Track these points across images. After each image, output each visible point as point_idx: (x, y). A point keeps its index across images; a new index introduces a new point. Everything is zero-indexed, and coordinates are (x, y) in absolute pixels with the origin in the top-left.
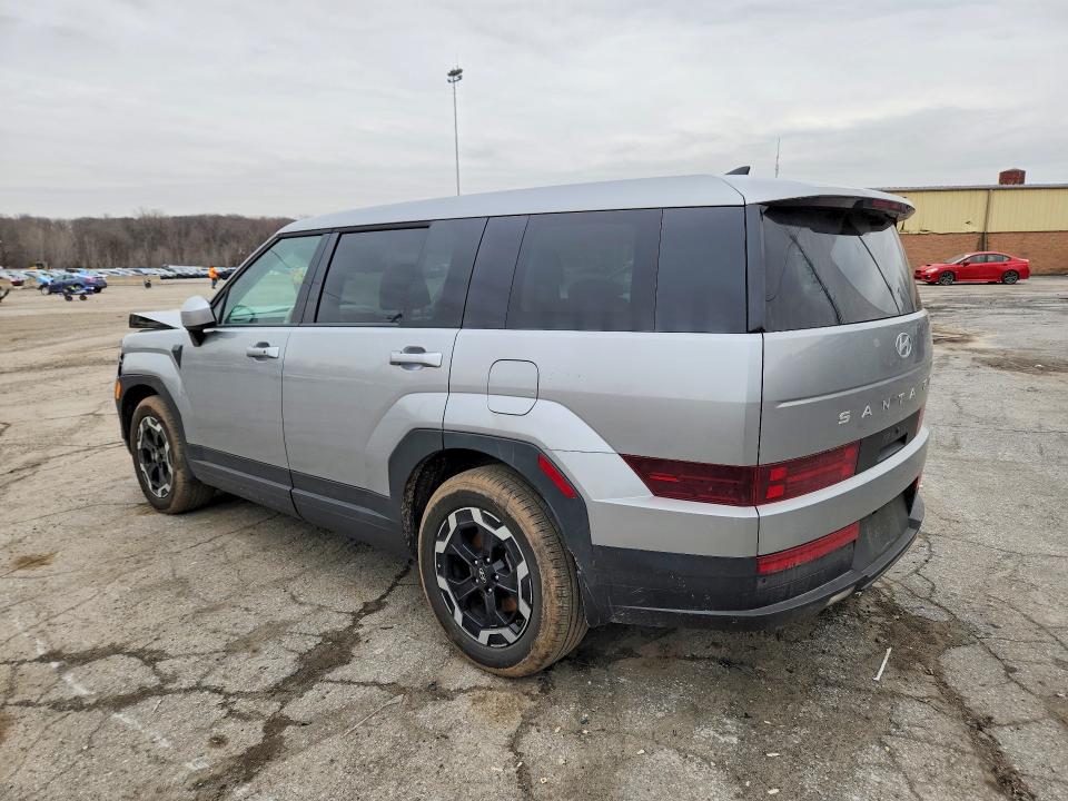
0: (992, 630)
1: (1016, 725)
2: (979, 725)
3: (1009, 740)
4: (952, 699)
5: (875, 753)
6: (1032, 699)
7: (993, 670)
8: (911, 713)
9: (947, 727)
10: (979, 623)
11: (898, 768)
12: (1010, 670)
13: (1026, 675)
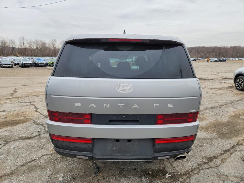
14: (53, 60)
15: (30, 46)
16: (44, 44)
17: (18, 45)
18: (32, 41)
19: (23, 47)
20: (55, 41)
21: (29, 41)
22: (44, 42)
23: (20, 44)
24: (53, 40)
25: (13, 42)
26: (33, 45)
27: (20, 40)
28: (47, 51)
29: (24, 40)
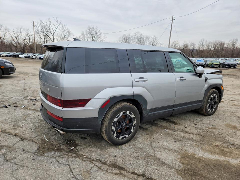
0: (34, 158)
1: (17, 142)
2: (23, 139)
3: (17, 139)
4: (30, 140)
5: (34, 128)
6: (17, 148)
7: (27, 149)
8: (34, 135)
9: (27, 136)
10: (38, 158)
11: (29, 129)
12: (24, 151)
13: (20, 152)
14: (213, 61)
15: (208, 48)
16: (222, 44)
17: (197, 47)
18: (211, 43)
19: (201, 49)
20: (237, 40)
21: (207, 43)
22: (223, 42)
23: (199, 46)
24: (234, 40)
25: (193, 45)
26: (211, 46)
27: (200, 43)
28: (224, 52)
29: (204, 42)
